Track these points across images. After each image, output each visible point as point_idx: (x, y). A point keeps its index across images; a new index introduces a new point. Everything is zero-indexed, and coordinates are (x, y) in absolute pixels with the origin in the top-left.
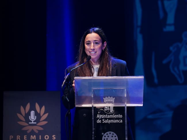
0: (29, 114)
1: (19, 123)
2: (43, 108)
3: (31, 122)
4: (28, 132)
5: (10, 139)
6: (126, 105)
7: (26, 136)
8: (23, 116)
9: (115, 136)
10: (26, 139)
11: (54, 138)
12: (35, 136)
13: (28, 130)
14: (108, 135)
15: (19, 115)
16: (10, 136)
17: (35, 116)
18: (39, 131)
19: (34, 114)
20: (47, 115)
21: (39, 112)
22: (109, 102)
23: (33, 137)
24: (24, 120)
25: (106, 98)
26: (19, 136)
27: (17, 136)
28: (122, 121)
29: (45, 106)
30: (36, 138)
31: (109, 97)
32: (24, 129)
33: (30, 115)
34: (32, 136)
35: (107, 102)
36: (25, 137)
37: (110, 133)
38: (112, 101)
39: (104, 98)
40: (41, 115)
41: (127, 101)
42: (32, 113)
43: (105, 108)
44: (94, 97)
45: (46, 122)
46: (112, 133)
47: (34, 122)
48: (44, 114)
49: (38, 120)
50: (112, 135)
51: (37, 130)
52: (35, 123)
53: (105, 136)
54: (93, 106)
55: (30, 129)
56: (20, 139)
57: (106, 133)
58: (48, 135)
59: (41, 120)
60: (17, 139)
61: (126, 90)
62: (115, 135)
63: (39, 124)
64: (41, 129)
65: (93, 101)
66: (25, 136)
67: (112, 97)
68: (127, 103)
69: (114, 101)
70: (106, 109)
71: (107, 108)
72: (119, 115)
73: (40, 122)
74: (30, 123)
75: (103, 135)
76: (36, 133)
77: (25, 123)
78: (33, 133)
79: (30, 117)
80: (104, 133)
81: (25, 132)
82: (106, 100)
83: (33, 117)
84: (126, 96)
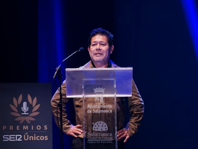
0: (21, 105)
1: (12, 113)
2: (35, 99)
3: (24, 112)
4: (21, 122)
5: (3, 129)
6: (115, 96)
7: (19, 126)
8: (15, 107)
9: (105, 126)
10: (19, 129)
11: (46, 128)
12: (27, 126)
13: (20, 121)
14: (98, 125)
15: (11, 106)
16: (4, 127)
17: (27, 107)
18: (32, 122)
19: (26, 105)
20: (39, 106)
21: (31, 103)
22: (99, 93)
23: (26, 127)
24: (17, 111)
25: (96, 89)
26: (12, 127)
27: (10, 127)
28: (111, 111)
29: (37, 98)
30: (28, 128)
31: (99, 88)
32: (17, 119)
33: (23, 107)
34: (24, 126)
35: (97, 93)
36: (18, 128)
37: (100, 123)
38: (102, 91)
39: (94, 89)
40: (33, 105)
41: (116, 92)
42: (25, 104)
43: (95, 99)
44: (84, 88)
45: (38, 113)
46: (102, 122)
47: (26, 112)
48: (36, 105)
49: (30, 111)
50: (102, 125)
51: (30, 121)
52: (28, 114)
53: (95, 126)
54: (83, 97)
55: (22, 119)
56: (13, 129)
57: (96, 123)
58: (40, 125)
59: (33, 111)
60: (10, 129)
61: (115, 81)
62: (105, 124)
63: (31, 115)
64: (33, 119)
65: (83, 92)
66: (17, 126)
67: (102, 88)
68: (117, 94)
69: (104, 92)
70: (97, 100)
71: (97, 98)
72: (109, 105)
73: (32, 113)
74: (22, 114)
75: (94, 125)
76: (28, 123)
77: (18, 114)
78: (25, 123)
79: (22, 107)
80: (94, 123)
81: (18, 123)
82: (96, 90)
83: (25, 108)
84: (115, 87)
